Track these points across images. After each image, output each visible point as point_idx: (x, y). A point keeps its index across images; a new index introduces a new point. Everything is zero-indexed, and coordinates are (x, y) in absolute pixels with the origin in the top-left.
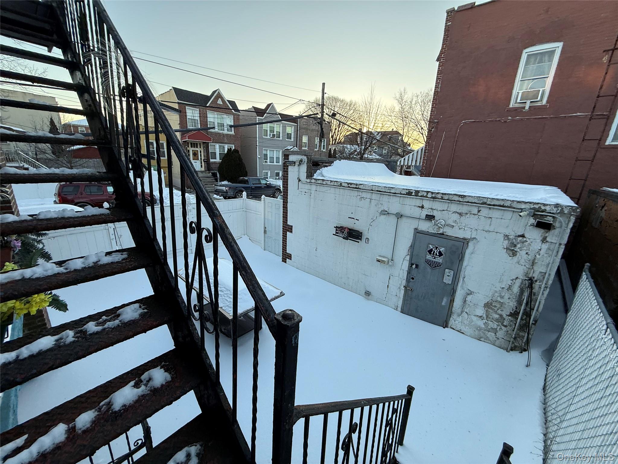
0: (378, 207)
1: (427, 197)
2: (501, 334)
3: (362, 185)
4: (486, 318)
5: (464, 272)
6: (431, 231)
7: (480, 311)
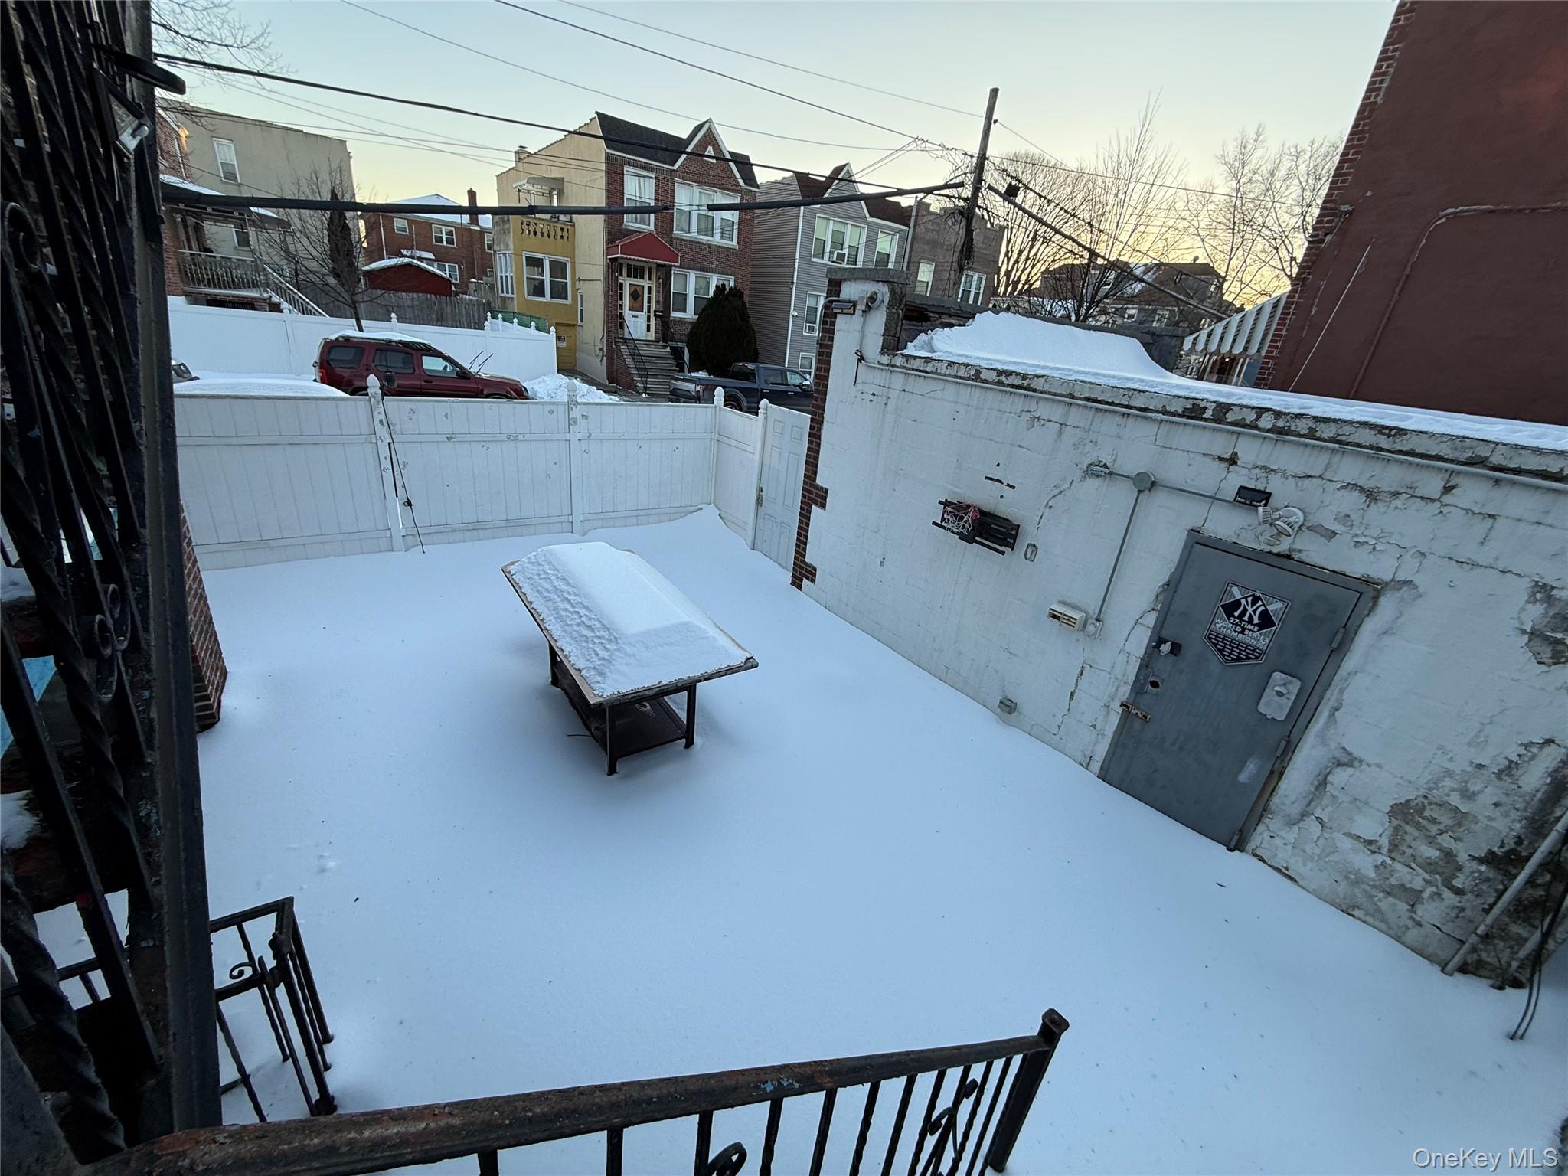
0: (1080, 450)
1: (1256, 428)
2: (1431, 912)
3: (1043, 380)
4: (1390, 851)
5: (1342, 691)
6: (1249, 541)
7: (1373, 825)
